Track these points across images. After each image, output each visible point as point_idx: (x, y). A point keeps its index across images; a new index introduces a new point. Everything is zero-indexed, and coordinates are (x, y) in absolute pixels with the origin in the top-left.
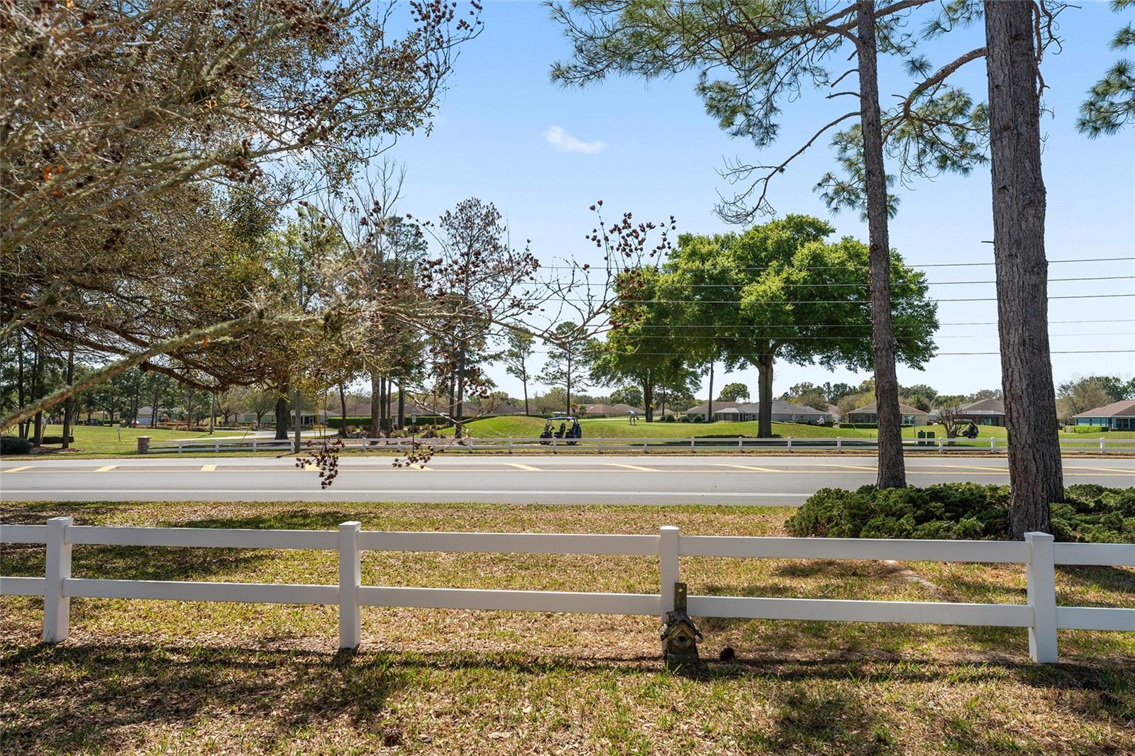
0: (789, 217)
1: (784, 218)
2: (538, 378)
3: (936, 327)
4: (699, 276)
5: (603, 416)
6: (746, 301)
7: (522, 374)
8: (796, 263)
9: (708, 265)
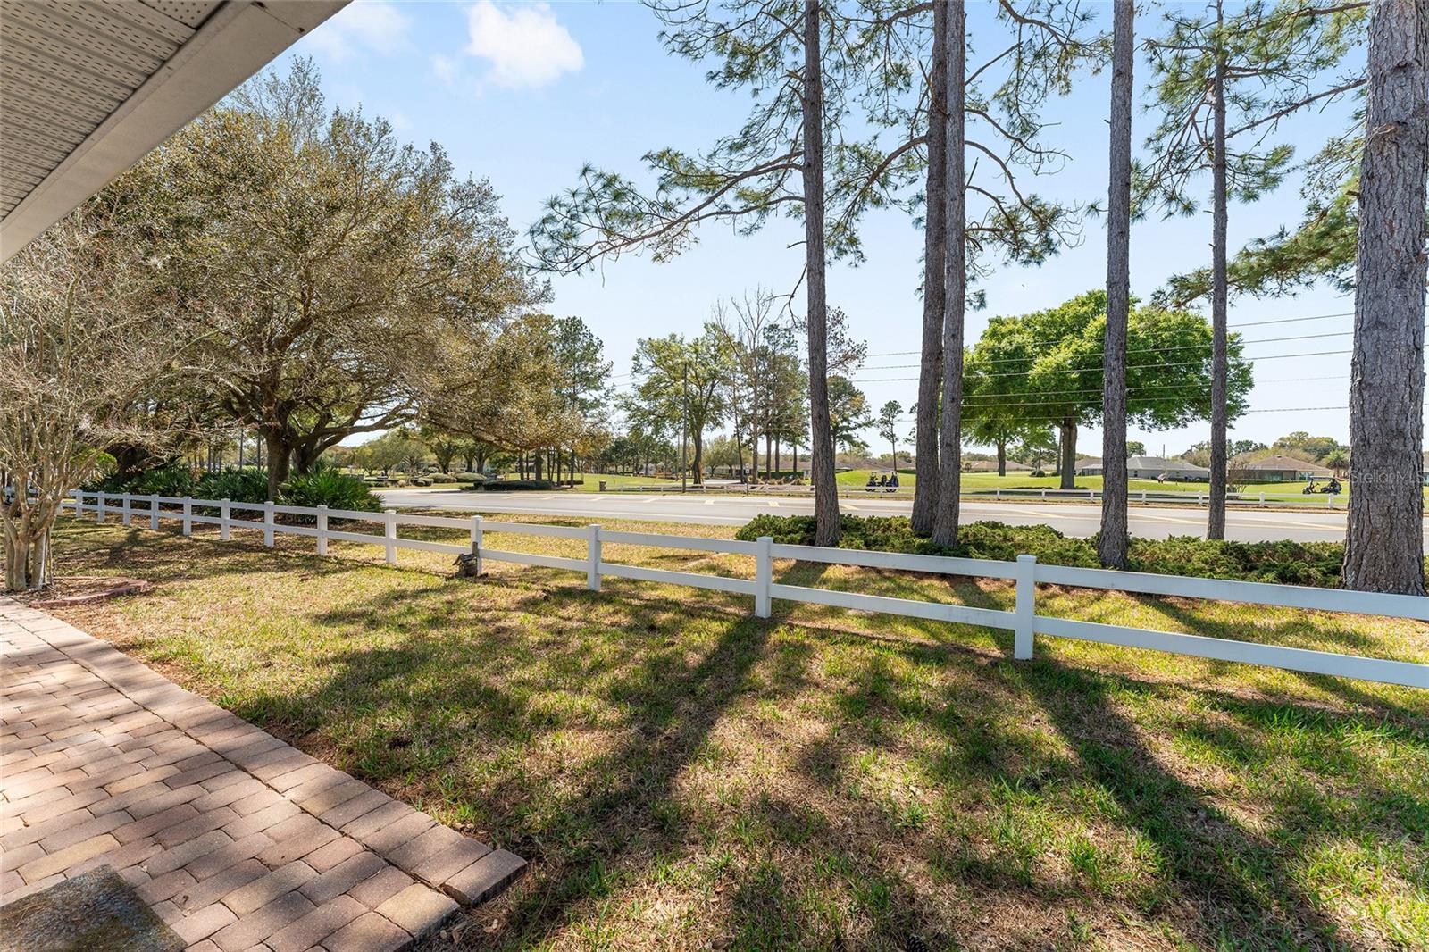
0: (1089, 293)
1: (1086, 295)
2: (907, 440)
3: (1251, 385)
4: (995, 354)
5: (986, 471)
6: (1034, 372)
7: (892, 437)
8: (1086, 335)
9: (1004, 343)
